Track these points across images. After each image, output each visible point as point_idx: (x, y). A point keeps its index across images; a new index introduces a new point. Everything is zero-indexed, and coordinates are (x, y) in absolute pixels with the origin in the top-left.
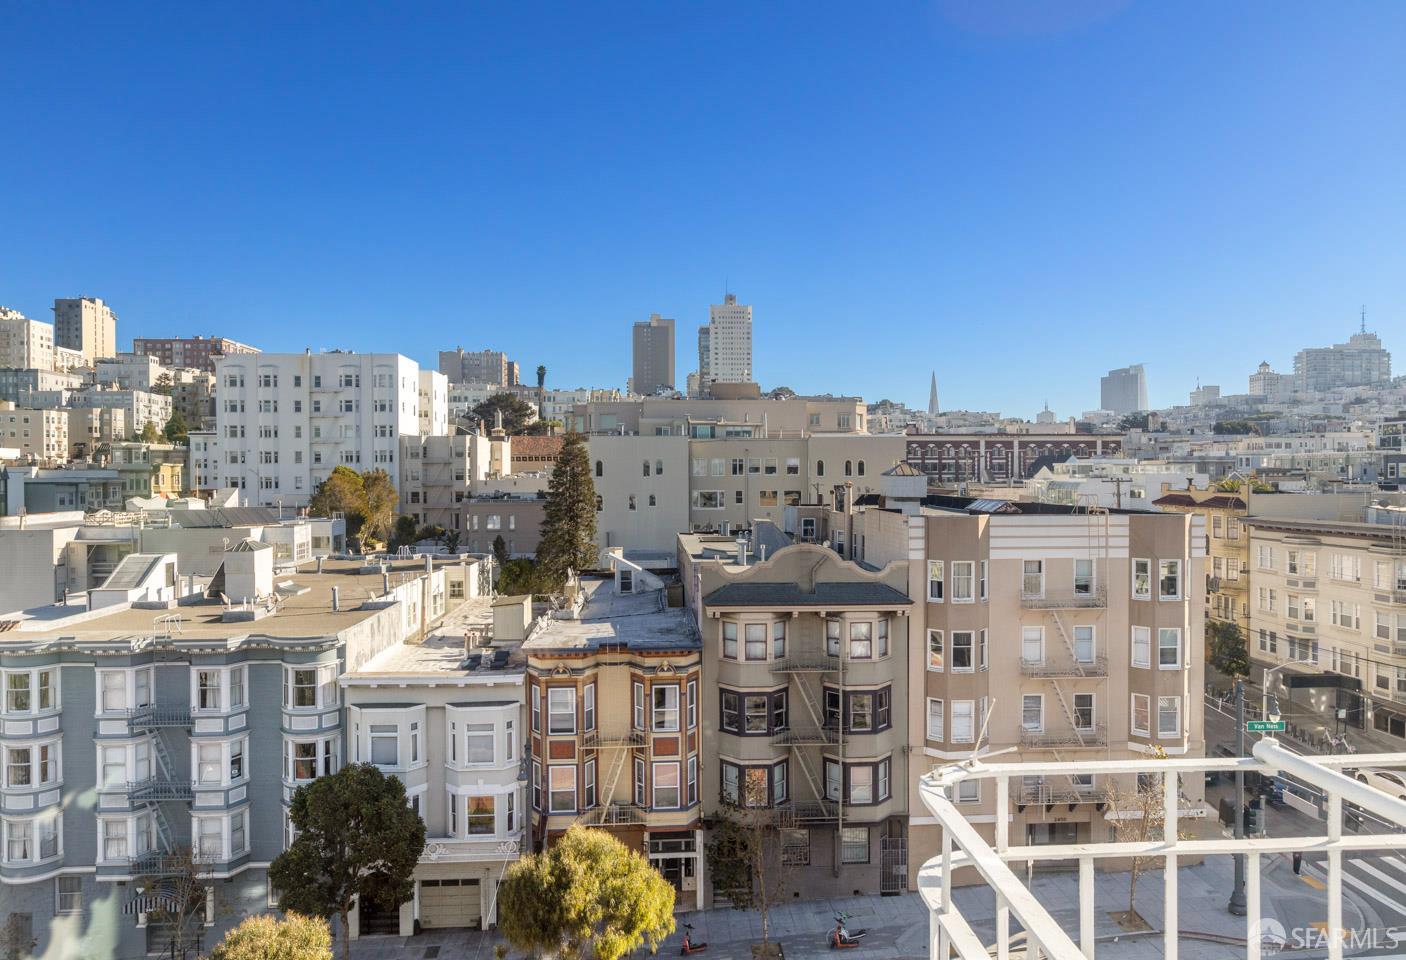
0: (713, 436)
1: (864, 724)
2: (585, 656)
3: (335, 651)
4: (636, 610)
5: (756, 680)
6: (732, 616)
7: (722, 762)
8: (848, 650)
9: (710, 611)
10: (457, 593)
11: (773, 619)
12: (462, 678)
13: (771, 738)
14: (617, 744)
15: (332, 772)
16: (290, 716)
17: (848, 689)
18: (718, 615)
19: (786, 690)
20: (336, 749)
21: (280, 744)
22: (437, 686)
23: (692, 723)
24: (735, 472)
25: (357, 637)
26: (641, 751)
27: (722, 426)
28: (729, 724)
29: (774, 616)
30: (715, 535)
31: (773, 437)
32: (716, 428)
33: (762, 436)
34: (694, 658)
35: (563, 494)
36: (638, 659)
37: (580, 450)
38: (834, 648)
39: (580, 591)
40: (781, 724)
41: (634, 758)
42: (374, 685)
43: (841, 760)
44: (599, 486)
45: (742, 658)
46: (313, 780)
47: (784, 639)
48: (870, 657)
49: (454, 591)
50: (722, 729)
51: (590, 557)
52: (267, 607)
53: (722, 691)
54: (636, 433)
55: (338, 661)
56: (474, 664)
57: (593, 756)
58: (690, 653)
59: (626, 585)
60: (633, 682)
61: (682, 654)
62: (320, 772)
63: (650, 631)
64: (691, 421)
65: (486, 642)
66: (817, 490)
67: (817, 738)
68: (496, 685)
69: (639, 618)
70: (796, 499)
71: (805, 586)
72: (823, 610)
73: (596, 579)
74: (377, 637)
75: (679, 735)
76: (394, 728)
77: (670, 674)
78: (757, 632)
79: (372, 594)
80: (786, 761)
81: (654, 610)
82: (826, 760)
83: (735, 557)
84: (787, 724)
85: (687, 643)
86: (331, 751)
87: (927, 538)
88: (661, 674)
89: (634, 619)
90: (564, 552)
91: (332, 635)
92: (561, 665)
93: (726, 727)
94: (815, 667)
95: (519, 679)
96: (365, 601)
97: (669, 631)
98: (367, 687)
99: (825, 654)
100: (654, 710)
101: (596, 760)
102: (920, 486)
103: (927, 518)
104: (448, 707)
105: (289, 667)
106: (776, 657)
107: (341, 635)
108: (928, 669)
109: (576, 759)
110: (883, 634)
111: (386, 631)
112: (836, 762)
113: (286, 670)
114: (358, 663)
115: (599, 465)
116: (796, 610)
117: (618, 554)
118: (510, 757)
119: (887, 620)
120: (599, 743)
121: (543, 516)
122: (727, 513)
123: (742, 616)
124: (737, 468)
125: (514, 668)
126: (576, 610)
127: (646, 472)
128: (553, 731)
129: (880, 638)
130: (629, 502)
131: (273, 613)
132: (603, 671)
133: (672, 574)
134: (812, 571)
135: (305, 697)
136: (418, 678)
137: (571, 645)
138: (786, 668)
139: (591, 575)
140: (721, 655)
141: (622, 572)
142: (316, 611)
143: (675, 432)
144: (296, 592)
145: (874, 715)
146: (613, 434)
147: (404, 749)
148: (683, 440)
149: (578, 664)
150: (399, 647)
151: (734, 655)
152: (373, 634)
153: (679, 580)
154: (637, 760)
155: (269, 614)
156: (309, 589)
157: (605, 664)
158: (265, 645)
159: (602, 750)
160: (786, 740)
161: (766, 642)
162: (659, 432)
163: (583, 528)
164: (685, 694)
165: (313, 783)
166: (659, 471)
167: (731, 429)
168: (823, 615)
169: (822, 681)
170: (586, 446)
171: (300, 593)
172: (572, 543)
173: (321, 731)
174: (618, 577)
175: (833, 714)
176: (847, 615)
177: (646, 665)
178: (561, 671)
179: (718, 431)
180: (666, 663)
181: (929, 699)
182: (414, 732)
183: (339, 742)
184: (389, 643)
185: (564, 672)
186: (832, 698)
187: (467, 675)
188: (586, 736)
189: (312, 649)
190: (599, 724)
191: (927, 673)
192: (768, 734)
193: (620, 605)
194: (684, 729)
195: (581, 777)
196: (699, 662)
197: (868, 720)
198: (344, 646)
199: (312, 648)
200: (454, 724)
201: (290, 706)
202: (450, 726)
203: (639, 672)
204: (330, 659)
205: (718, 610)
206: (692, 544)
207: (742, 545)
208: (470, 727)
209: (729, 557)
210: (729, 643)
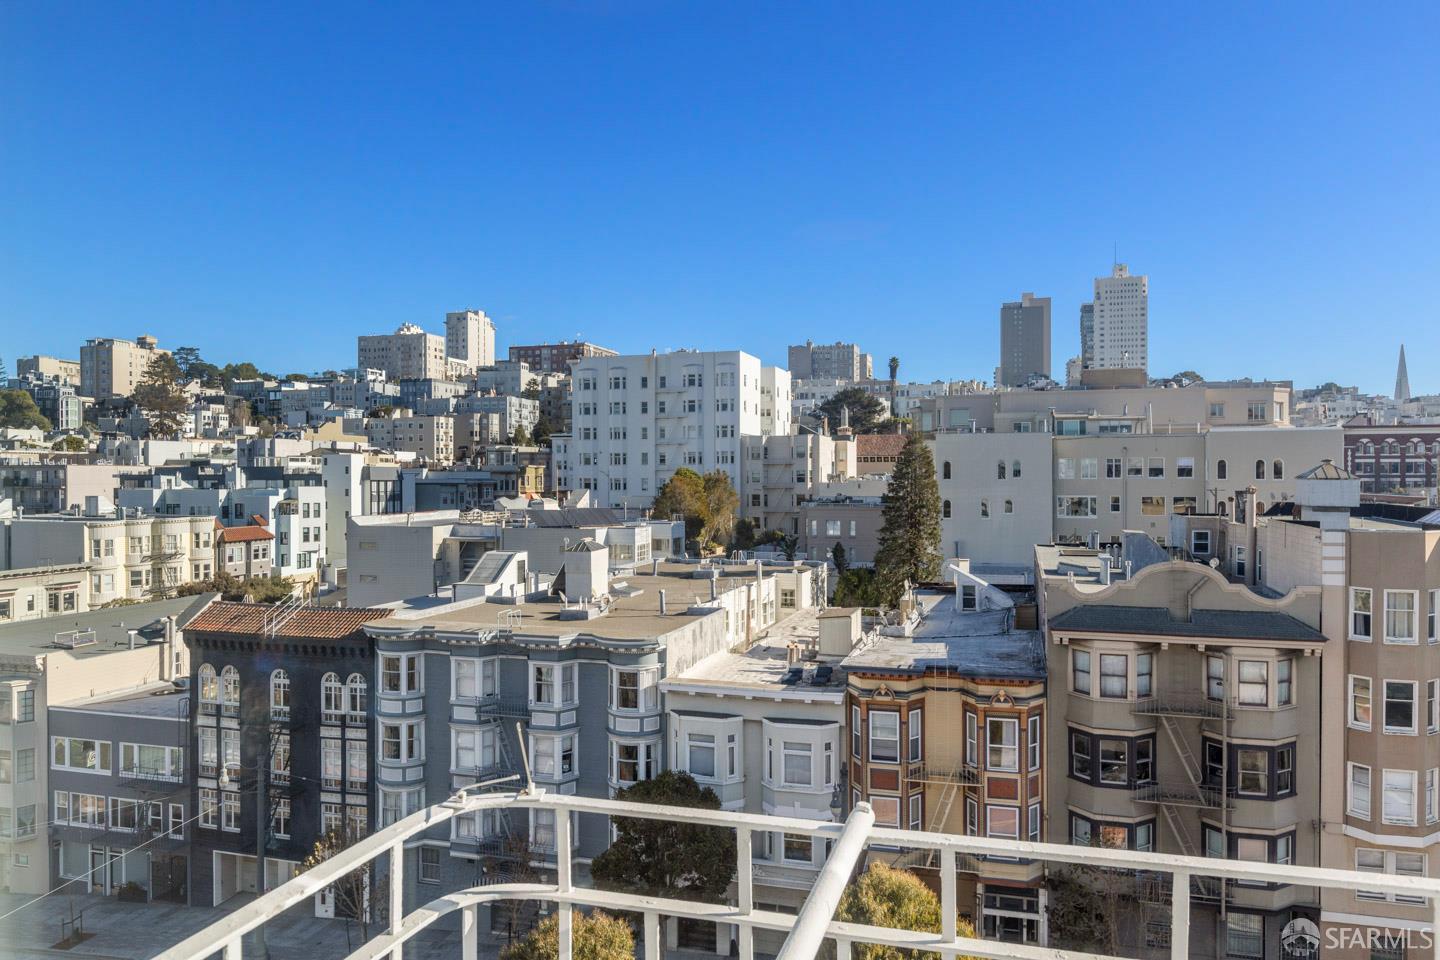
0: (1083, 432)
1: (1257, 787)
2: (910, 678)
3: (655, 656)
4: (976, 630)
5: (1115, 721)
6: (1083, 643)
7: (1072, 814)
8: (1235, 694)
9: (1057, 636)
10: (789, 602)
11: (1136, 650)
12: (779, 692)
13: (1133, 792)
14: (944, 780)
15: (653, 777)
16: (615, 716)
17: (1235, 741)
18: (1066, 642)
19: (1153, 736)
20: (657, 753)
21: (605, 745)
22: (754, 698)
23: (1034, 765)
24: (1110, 474)
25: (677, 642)
26: (974, 790)
27: (1094, 420)
28: (1082, 771)
29: (1136, 646)
30: (1082, 548)
31: (1160, 433)
32: (1087, 422)
33: (1145, 432)
34: (1037, 689)
35: (903, 498)
36: (971, 686)
37: (925, 450)
38: (1216, 690)
39: (918, 606)
40: (1147, 777)
41: (965, 798)
42: (692, 692)
43: (1225, 828)
44: (945, 490)
45: (1095, 694)
46: (634, 783)
47: (1150, 674)
48: (1266, 705)
49: (786, 600)
50: (1071, 775)
51: (934, 569)
52: (600, 607)
53: (1071, 730)
54: (991, 430)
55: (658, 665)
56: (794, 678)
57: (919, 790)
58: (1031, 683)
59: (969, 602)
60: (965, 712)
61: (1021, 684)
62: (642, 776)
63: (988, 655)
64: (1056, 416)
65: (812, 656)
66: (1216, 496)
67: (1193, 798)
68: (814, 703)
69: (979, 640)
70: (1188, 506)
71: (1178, 612)
72: (1201, 643)
73: (938, 593)
74: (698, 643)
75: (1017, 777)
76: (711, 739)
77: (1007, 706)
78: (1114, 664)
79: (698, 599)
80: (1153, 821)
81: (996, 632)
82: (1205, 826)
83: (1097, 574)
84: (1154, 777)
85: (1030, 671)
86: (652, 755)
87: (1349, 558)
88: (997, 705)
89: (972, 640)
90: (904, 562)
91: (653, 638)
92: (883, 686)
93: (1076, 774)
94: (1191, 711)
95: (838, 698)
96: (690, 606)
97: (1010, 656)
98: (686, 694)
99: (1205, 698)
100: (989, 745)
101: (923, 794)
102: (1351, 493)
103: (1349, 533)
104: (765, 721)
105: (614, 667)
106: (1139, 696)
107: (661, 639)
108: (1350, 725)
109: (900, 791)
110: (1285, 677)
111: (709, 638)
112: (1219, 830)
113: (612, 671)
114: (679, 667)
115: (947, 466)
116: (1165, 641)
117: (964, 567)
118: (828, 781)
119: (1290, 660)
120: (925, 776)
121: (882, 522)
122: (1098, 524)
123: (1097, 644)
124: (1113, 470)
125: (837, 686)
126: (908, 628)
127: (1002, 473)
128: (874, 757)
129: (1281, 682)
130: (981, 508)
131: (606, 613)
132: (931, 697)
133: (1026, 591)
134: (1188, 595)
135: (628, 700)
136: (735, 689)
137: (894, 665)
138: (1151, 708)
139: (932, 588)
140: (1071, 688)
141: (964, 587)
142: (644, 613)
143: (1037, 427)
144: (629, 594)
145: (1271, 777)
146: (963, 431)
147: (721, 761)
148: (1046, 436)
149: (902, 686)
150: (723, 655)
151: (1085, 690)
152: (695, 641)
153: (1034, 598)
154: (968, 800)
155: (602, 615)
156: (642, 592)
157: (933, 689)
158: (593, 645)
159: (929, 786)
160: (1152, 797)
161: (1126, 676)
162: (1018, 428)
163: (925, 536)
164: (1026, 730)
165: (634, 787)
166: (1017, 473)
167: (1105, 423)
168: (1201, 648)
169: (1201, 731)
170: (930, 445)
171: (632, 595)
172: (913, 553)
173: (641, 734)
174: (959, 591)
175: (1214, 771)
176: (1234, 651)
177: (980, 693)
178: (883, 692)
179: (1089, 426)
180: (1002, 693)
181: (1350, 765)
182: (731, 745)
183: (660, 747)
184: (712, 651)
185: (886, 694)
186: (1213, 752)
187: (784, 690)
188: (911, 767)
189: (635, 652)
190: (927, 755)
191: (1348, 732)
192: (1128, 787)
193: (959, 624)
194: (1024, 770)
195: (904, 813)
196: (1044, 695)
197: (1263, 782)
198: (665, 650)
199: (634, 650)
200: (770, 740)
201: (614, 707)
202: (767, 742)
203: (972, 701)
204: (651, 663)
205: (1066, 636)
206: (1049, 558)
207: (1105, 560)
208: (787, 745)
209: (1091, 574)
210: (1080, 675)
